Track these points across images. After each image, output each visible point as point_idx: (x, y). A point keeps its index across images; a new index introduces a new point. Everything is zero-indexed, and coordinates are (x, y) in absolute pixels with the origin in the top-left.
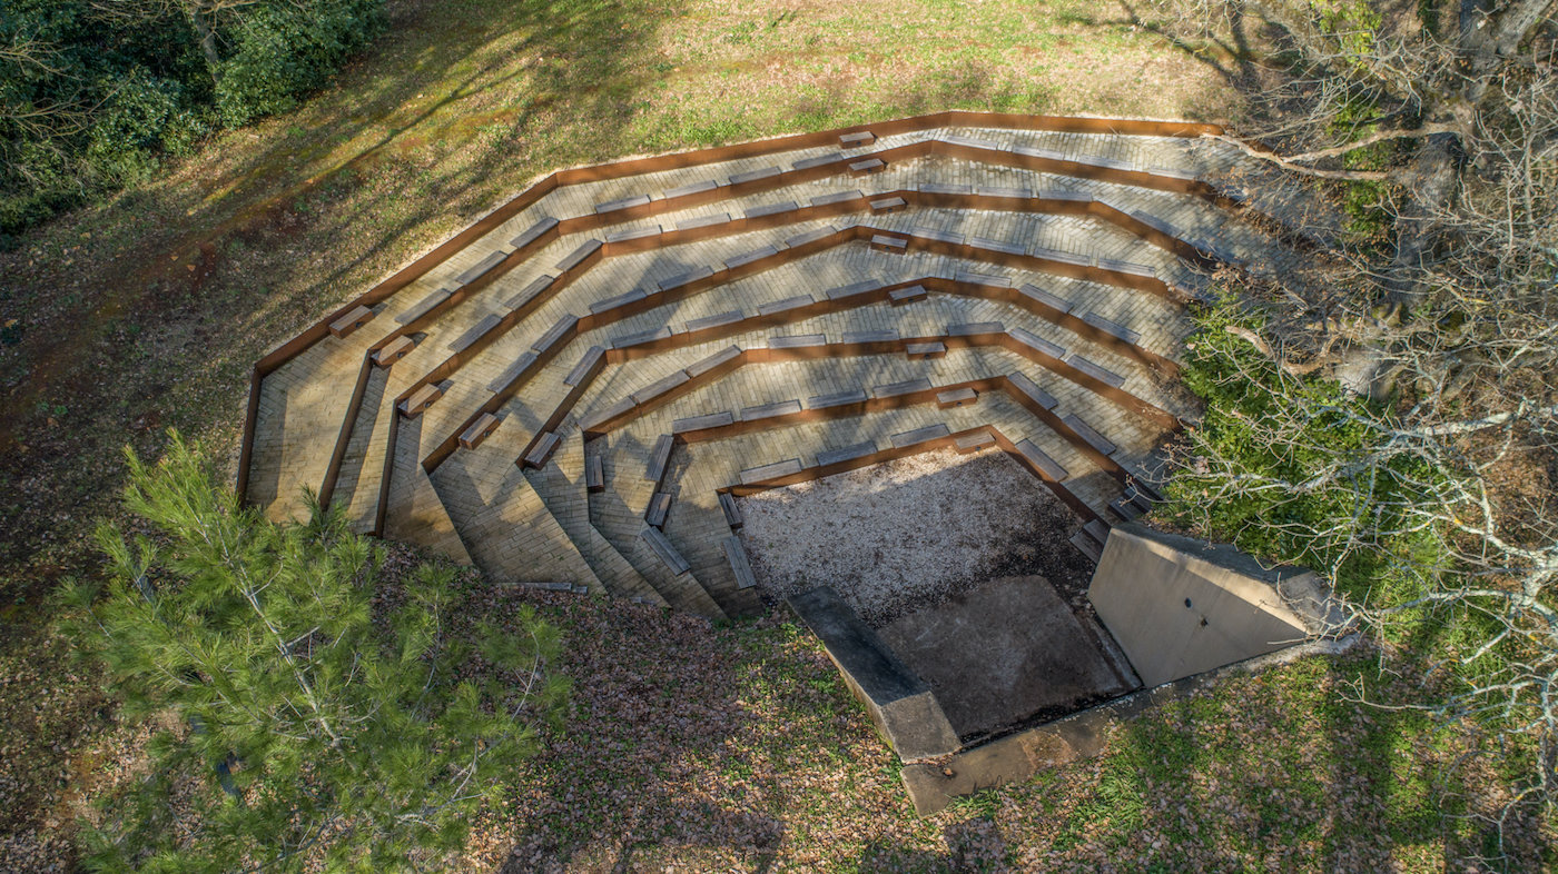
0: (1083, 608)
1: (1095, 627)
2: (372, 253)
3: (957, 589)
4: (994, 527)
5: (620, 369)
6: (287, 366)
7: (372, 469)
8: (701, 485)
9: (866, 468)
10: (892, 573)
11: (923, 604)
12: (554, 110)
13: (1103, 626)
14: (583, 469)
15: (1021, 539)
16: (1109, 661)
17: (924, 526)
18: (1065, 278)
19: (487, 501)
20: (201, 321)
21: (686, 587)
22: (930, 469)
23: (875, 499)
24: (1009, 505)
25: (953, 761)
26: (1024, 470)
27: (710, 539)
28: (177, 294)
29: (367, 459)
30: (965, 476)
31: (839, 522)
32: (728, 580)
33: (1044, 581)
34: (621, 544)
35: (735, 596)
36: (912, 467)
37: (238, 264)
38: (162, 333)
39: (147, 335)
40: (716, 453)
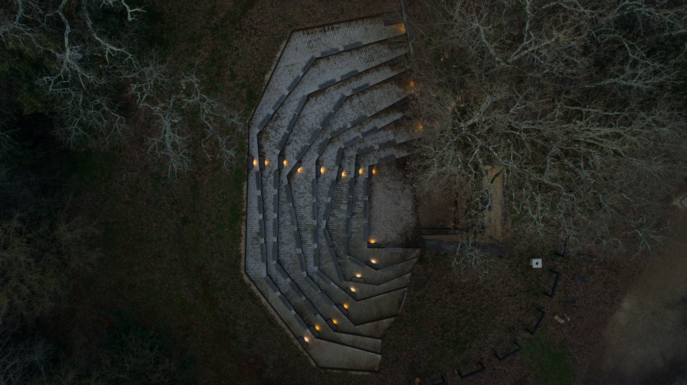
3: (416, 199)
4: (400, 180)
11: (417, 209)
17: (393, 198)
21: (402, 267)
24: (394, 173)
32: (399, 255)
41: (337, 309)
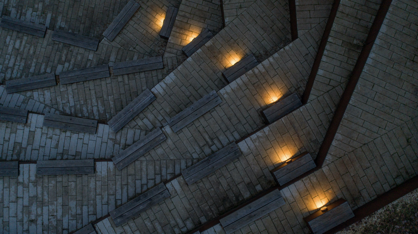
41: (233, 85)
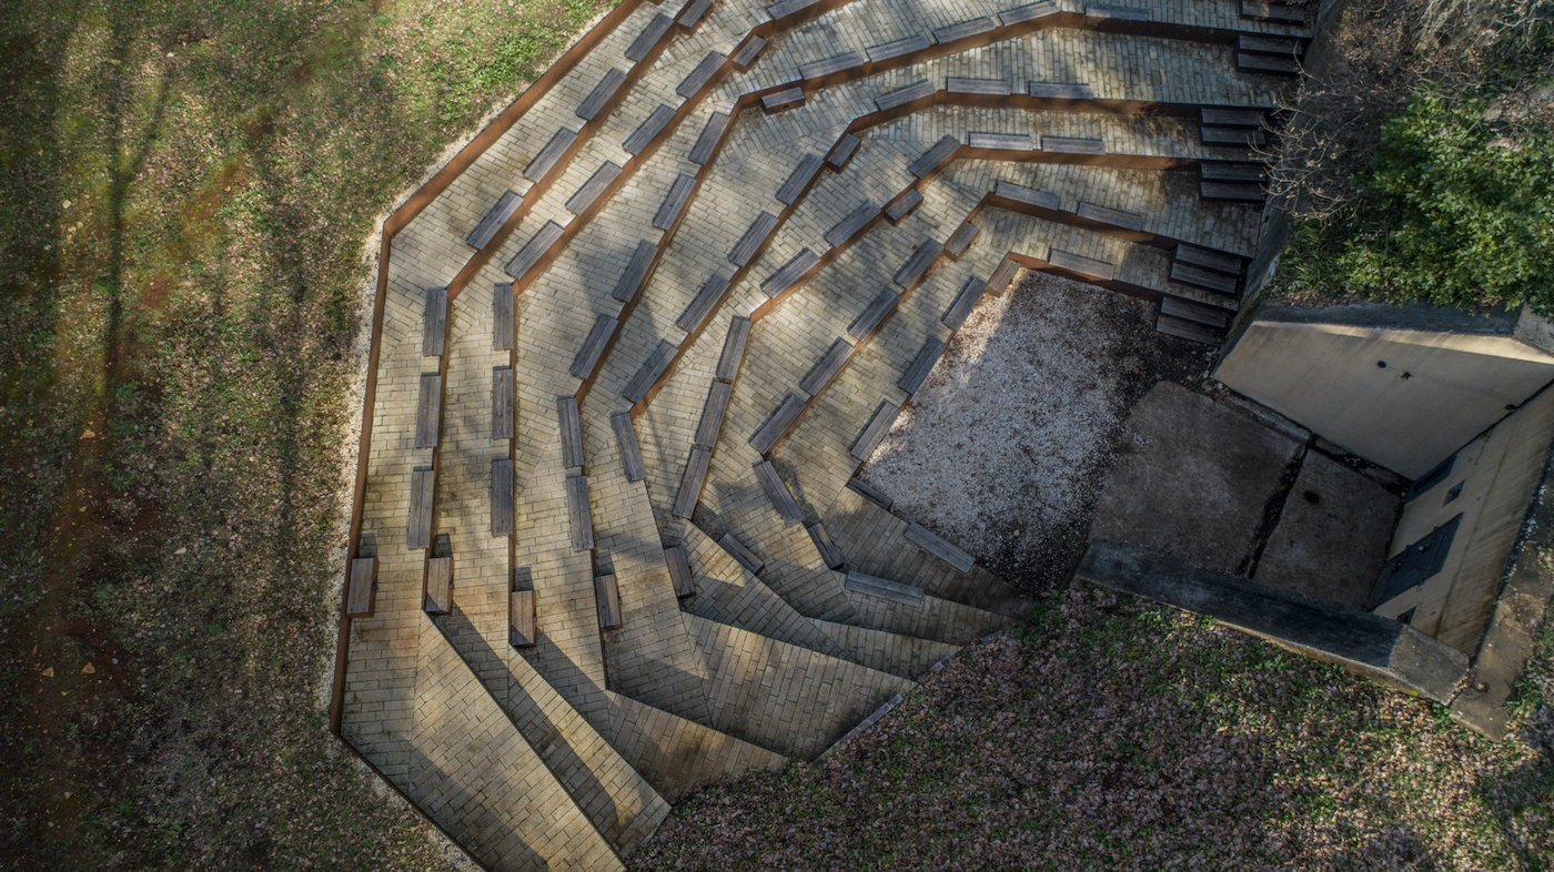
0: (1216, 390)
1: (1240, 403)
2: (289, 483)
3: (1115, 440)
4: (1089, 356)
5: (651, 420)
6: (348, 697)
7: (583, 740)
8: (831, 489)
9: (936, 365)
10: (1054, 460)
11: (1102, 473)
12: (285, 133)
13: (1244, 398)
14: (735, 563)
15: (1119, 354)
16: (1272, 427)
17: (1035, 394)
18: (972, 51)
19: (702, 673)
20: (187, 726)
21: (936, 611)
22: (988, 328)
23: (972, 392)
24: (1082, 325)
25: (1476, 674)
26: (1062, 280)
27: (891, 541)
28: (114, 717)
29: (565, 734)
30: (1022, 318)
31: (965, 439)
32: (947, 572)
33: (1168, 385)
34: (838, 611)
35: (966, 584)
36: (971, 337)
37: (135, 616)
38: (160, 780)
39: (148, 800)
40: (807, 444)
